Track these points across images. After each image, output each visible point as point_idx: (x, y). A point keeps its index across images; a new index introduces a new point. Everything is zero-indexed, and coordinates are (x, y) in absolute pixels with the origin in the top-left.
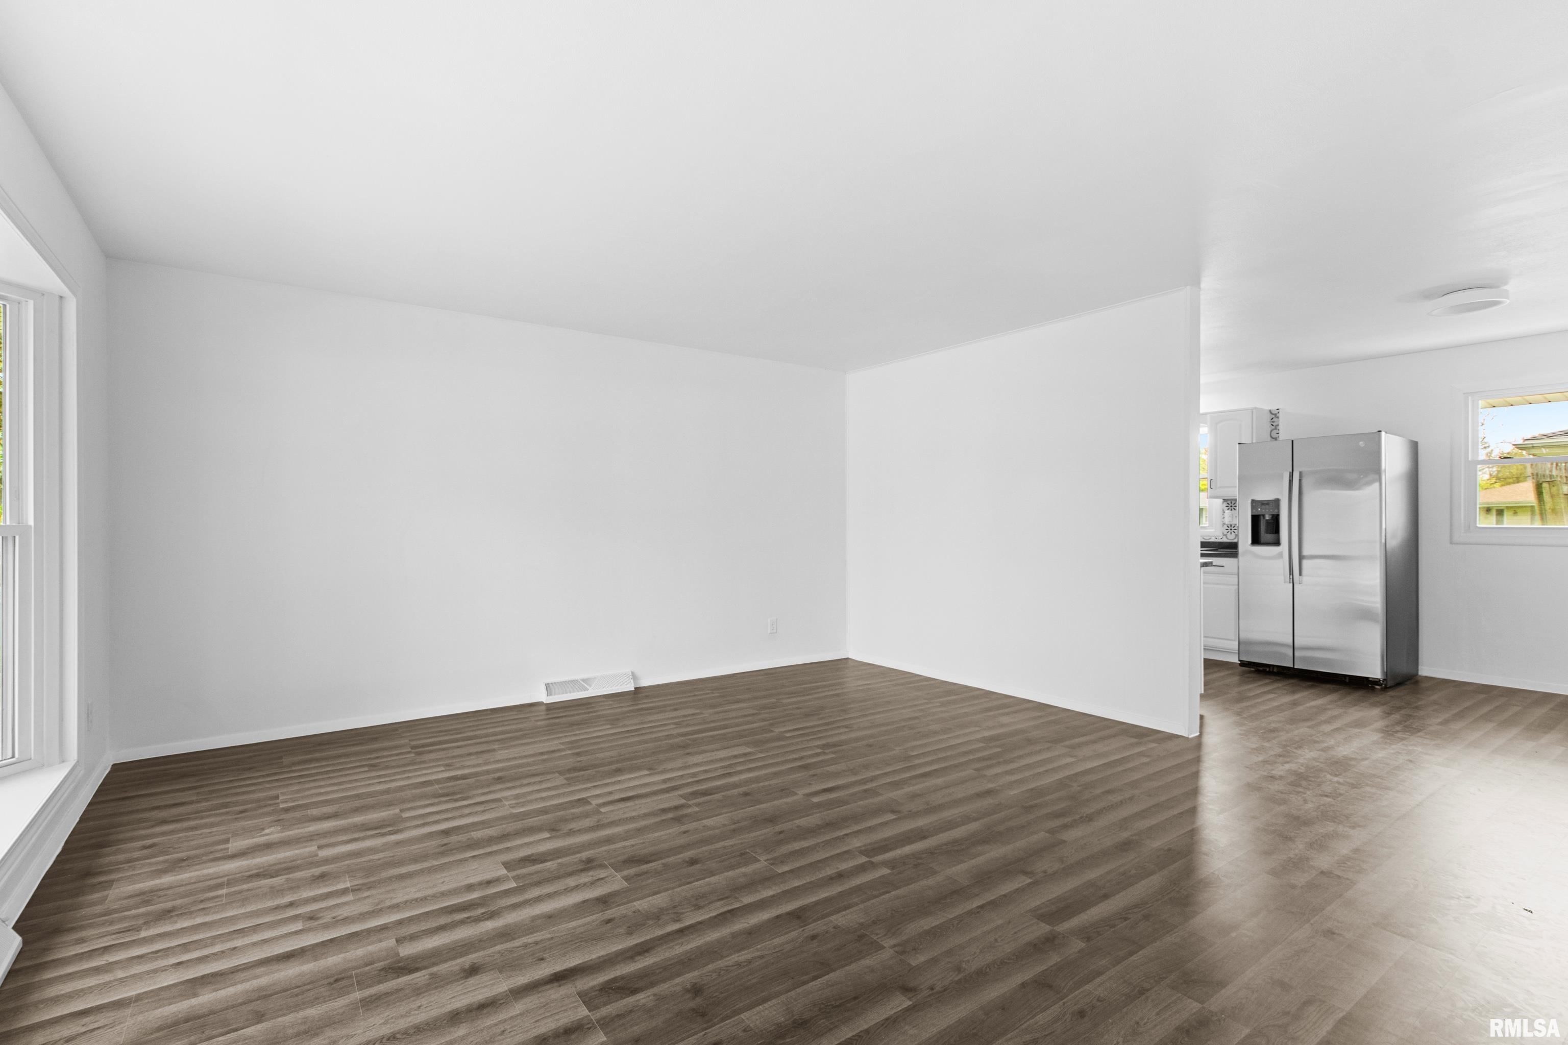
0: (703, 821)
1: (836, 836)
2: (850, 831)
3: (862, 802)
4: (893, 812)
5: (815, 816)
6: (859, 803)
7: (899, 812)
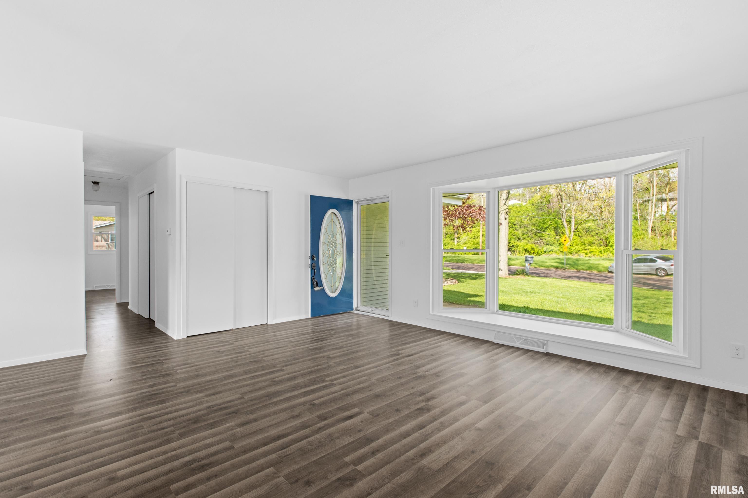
0: (409, 393)
1: (345, 391)
2: (339, 393)
3: (330, 409)
4: (314, 404)
5: (356, 400)
6: (331, 409)
7: (311, 405)
